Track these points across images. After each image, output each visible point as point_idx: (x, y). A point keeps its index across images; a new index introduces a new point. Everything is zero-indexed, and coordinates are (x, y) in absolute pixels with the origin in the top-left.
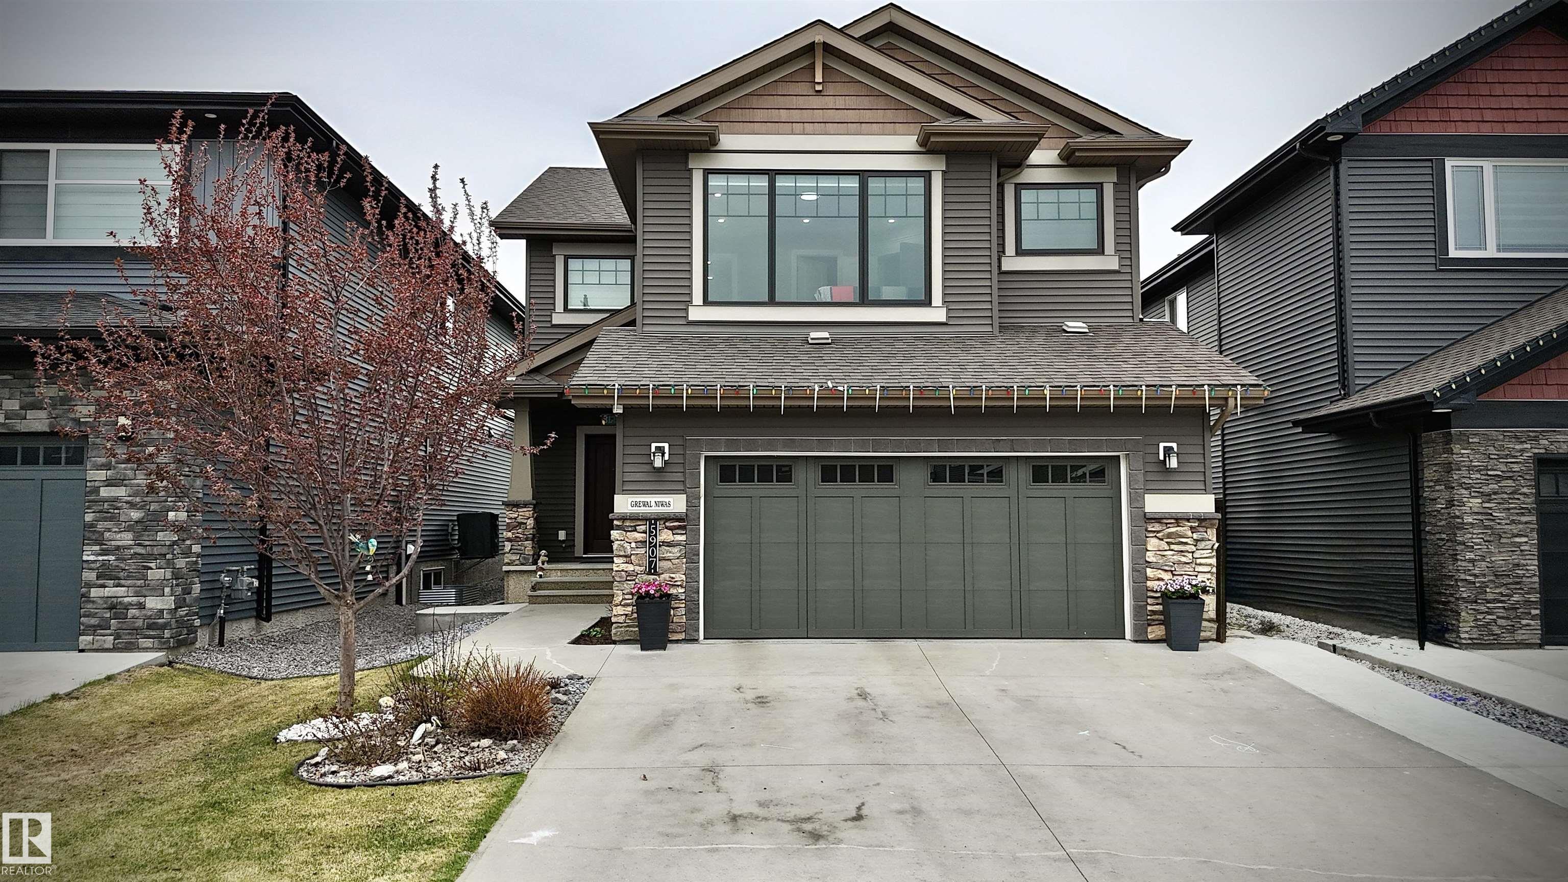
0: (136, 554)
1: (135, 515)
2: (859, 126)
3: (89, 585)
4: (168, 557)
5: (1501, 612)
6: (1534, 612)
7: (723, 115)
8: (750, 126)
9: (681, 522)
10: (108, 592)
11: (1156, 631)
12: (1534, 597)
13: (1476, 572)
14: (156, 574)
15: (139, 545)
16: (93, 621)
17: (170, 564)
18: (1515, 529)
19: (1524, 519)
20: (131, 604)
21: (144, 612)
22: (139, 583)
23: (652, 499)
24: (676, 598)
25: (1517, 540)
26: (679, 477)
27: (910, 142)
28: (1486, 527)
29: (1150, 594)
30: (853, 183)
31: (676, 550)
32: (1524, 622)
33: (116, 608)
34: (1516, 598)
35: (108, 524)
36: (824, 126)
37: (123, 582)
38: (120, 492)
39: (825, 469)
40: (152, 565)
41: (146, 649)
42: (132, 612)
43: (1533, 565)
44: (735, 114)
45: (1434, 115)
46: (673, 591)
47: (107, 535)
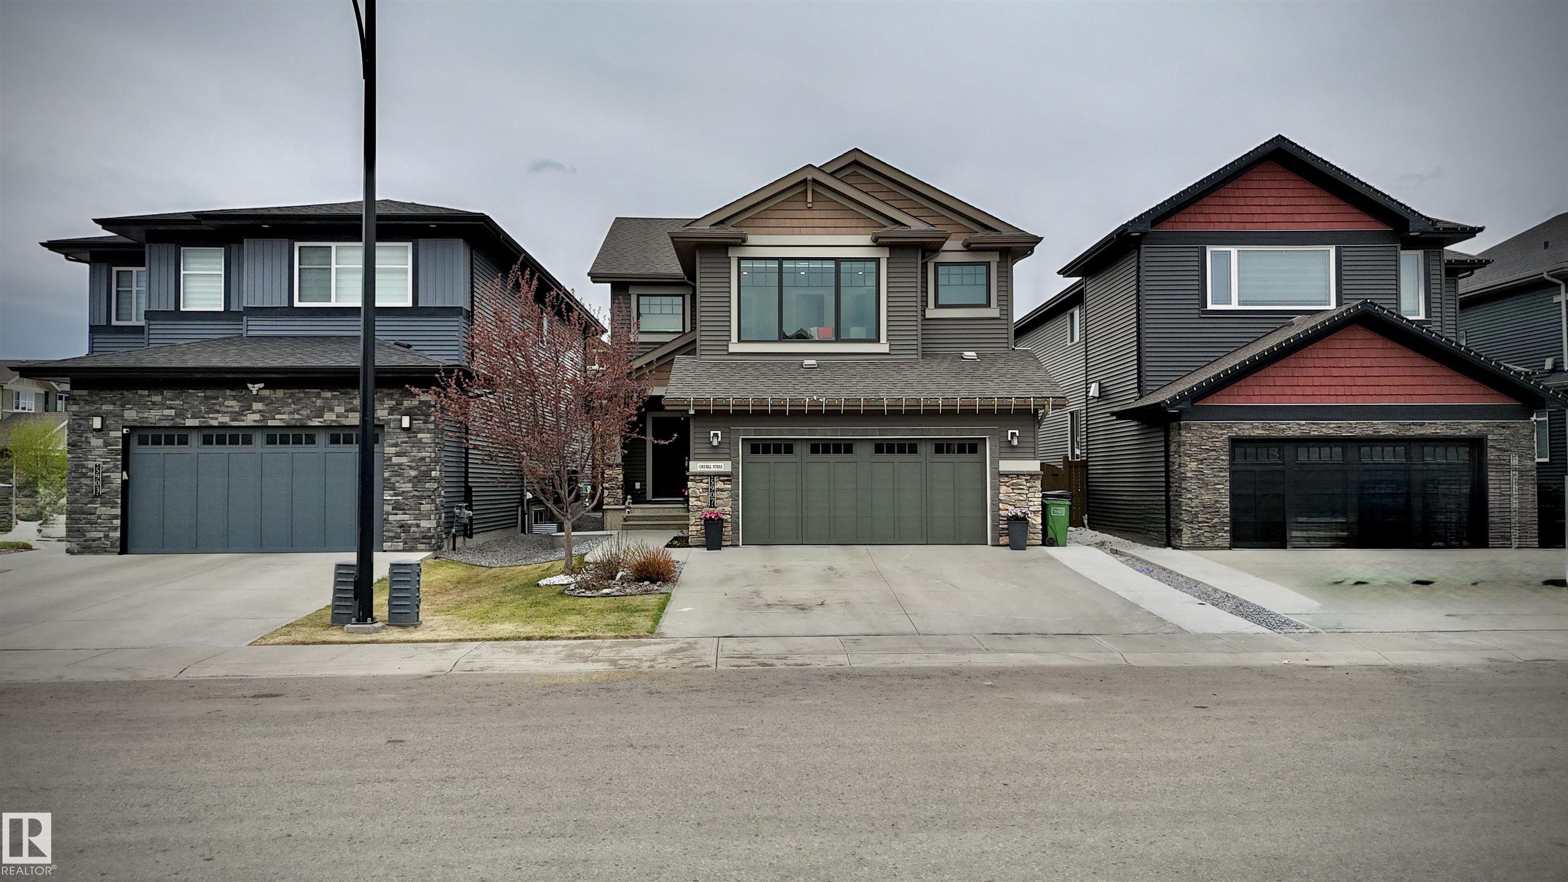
0: (414, 495)
1: (413, 473)
2: (835, 230)
3: (388, 514)
4: (432, 497)
5: (1207, 529)
6: (1226, 528)
7: (750, 223)
8: (766, 230)
9: (728, 477)
10: (398, 517)
11: (1004, 540)
12: (1227, 520)
13: (1193, 505)
14: (426, 507)
15: (416, 490)
16: (392, 534)
17: (433, 501)
18: (1216, 480)
19: (1222, 474)
20: (412, 524)
21: (420, 529)
22: (417, 512)
23: (711, 464)
24: (726, 521)
25: (1218, 486)
26: (727, 451)
27: (867, 239)
28: (1199, 479)
29: (1001, 518)
30: (832, 265)
31: (726, 493)
32: (1220, 534)
33: (403, 526)
34: (1216, 520)
35: (398, 478)
36: (813, 229)
37: (407, 512)
38: (404, 460)
39: (812, 446)
40: (424, 502)
41: (421, 550)
42: (413, 529)
43: (1226, 501)
44: (758, 222)
45: (1201, 218)
46: (724, 517)
47: (397, 485)
